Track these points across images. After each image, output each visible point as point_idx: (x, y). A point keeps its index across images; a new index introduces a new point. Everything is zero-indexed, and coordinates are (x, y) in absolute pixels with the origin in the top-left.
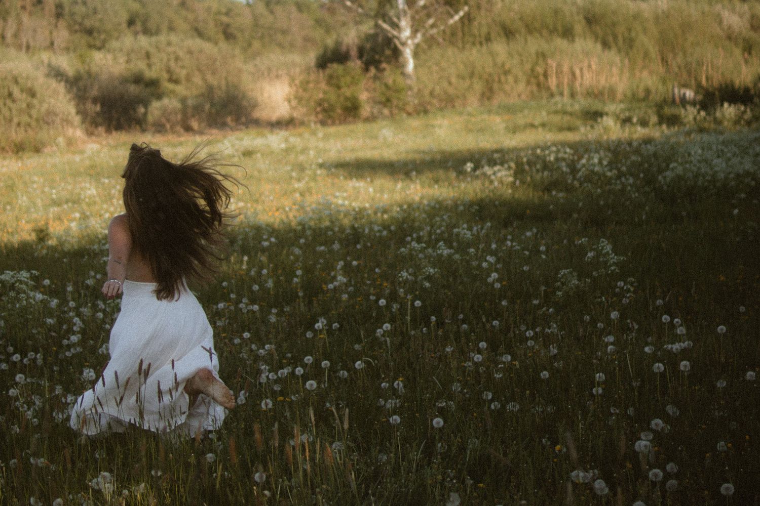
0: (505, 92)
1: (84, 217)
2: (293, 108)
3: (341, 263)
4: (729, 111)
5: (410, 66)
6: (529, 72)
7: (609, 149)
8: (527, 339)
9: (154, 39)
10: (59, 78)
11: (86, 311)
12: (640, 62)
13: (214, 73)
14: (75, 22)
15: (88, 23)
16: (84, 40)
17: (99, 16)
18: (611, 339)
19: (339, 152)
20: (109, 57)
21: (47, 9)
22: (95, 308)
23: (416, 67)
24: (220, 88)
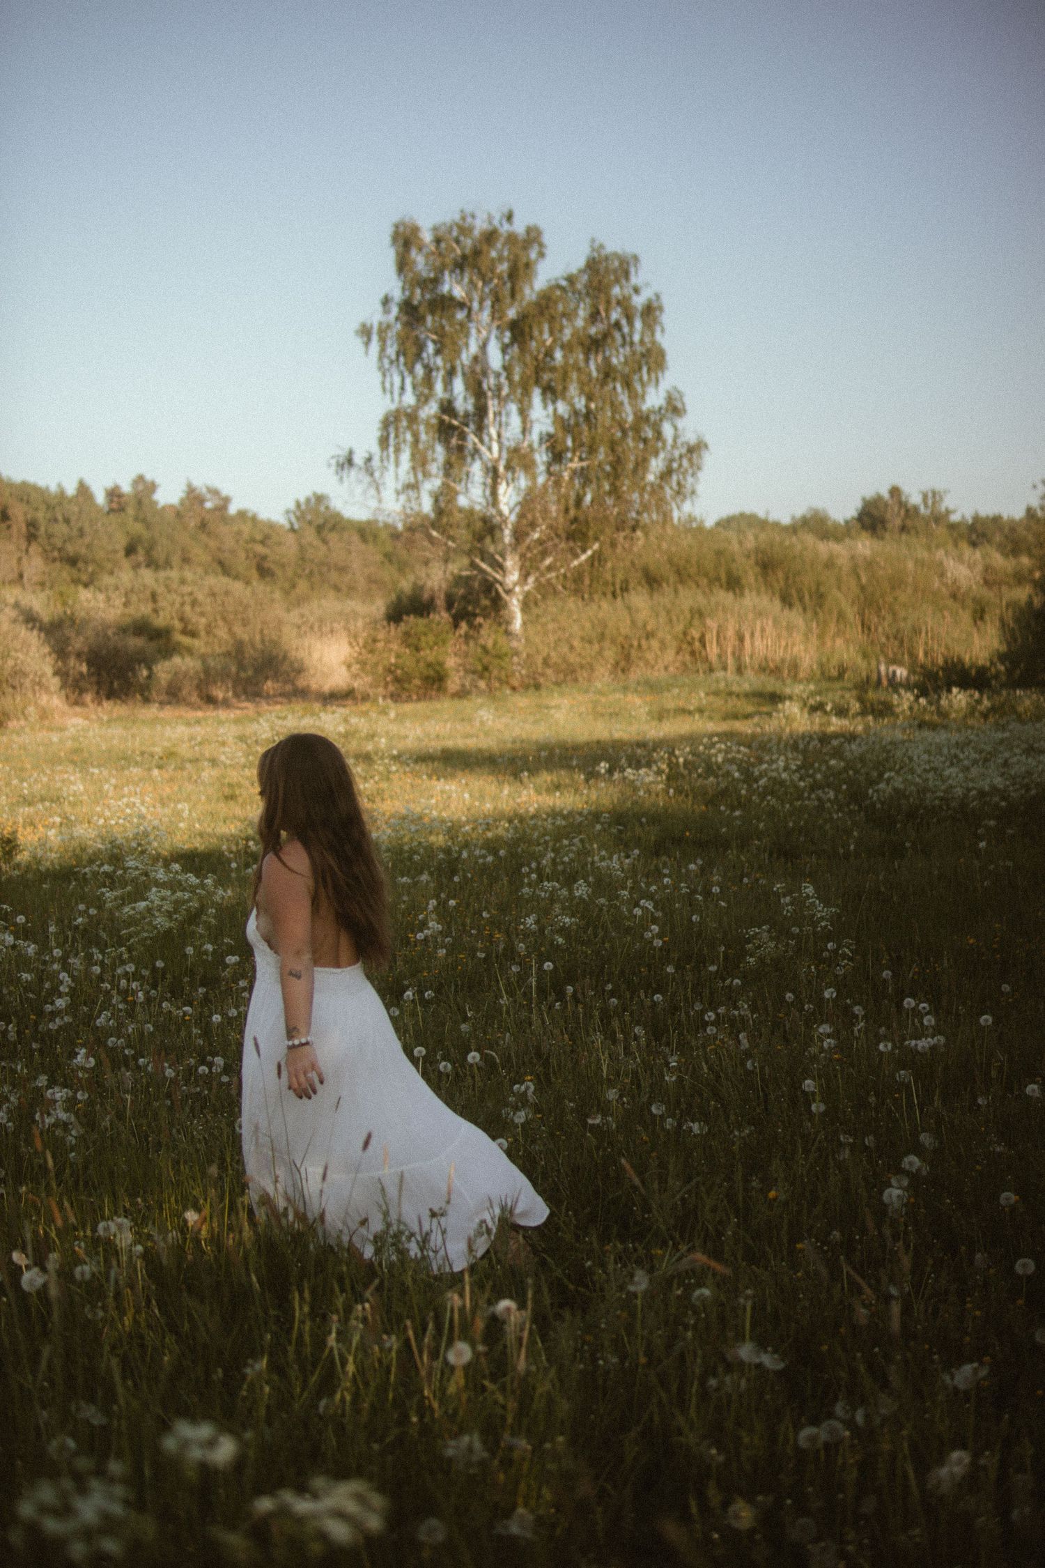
0: (647, 663)
1: (67, 822)
2: (355, 676)
3: (433, 903)
4: (959, 698)
5: (517, 624)
6: (681, 636)
7: (795, 747)
8: (705, 1024)
9: (162, 574)
10: (30, 625)
11: (75, 962)
12: (832, 628)
13: (245, 623)
14: (54, 548)
15: (70, 549)
16: (66, 573)
17: (87, 540)
18: (825, 1028)
19: (419, 739)
20: (101, 597)
21: (15, 528)
22: (89, 959)
23: (524, 624)
24: (253, 646)
